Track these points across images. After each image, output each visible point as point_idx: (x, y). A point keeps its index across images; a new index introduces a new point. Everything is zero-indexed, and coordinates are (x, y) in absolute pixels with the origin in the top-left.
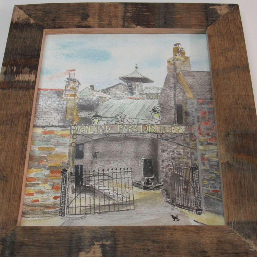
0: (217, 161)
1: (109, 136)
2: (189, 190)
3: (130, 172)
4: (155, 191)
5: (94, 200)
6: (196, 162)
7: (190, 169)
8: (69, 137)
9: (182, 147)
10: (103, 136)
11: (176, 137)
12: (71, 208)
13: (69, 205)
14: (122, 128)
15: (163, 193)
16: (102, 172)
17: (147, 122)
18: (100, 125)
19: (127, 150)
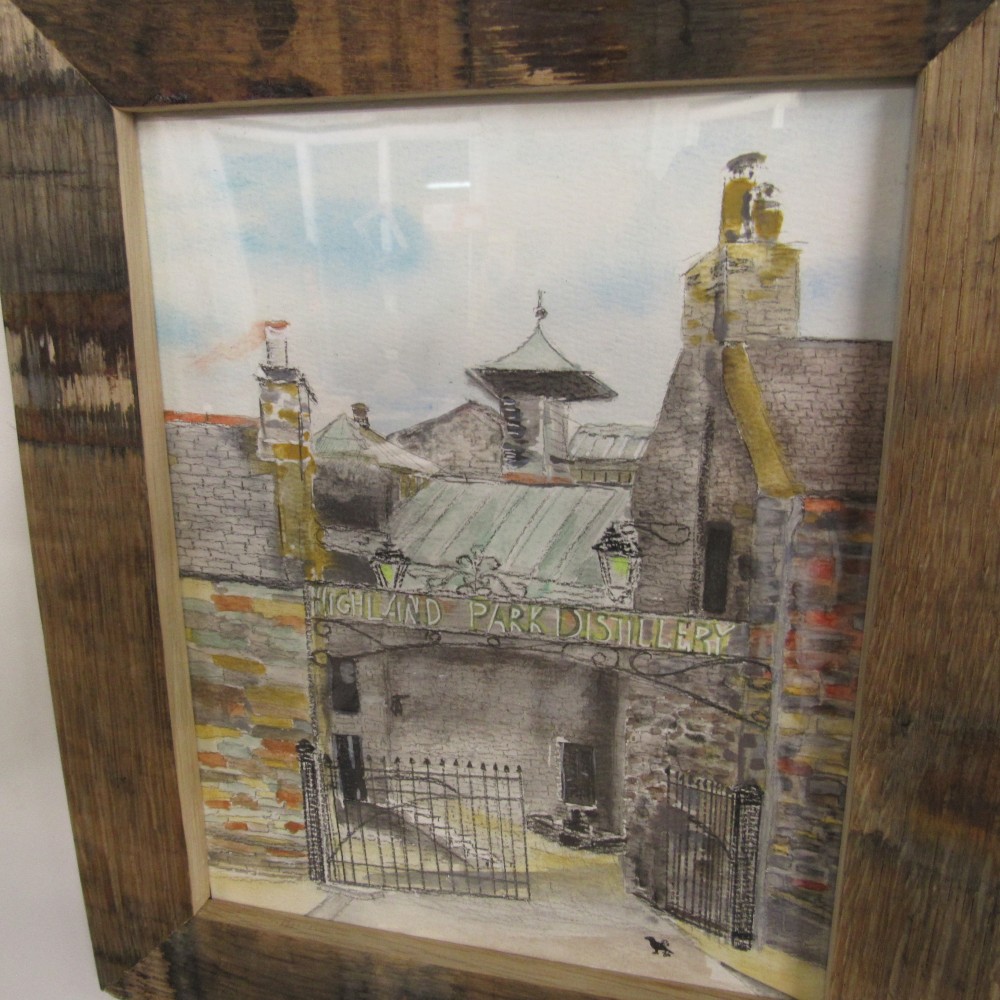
0: (839, 782)
1: (439, 639)
2: (716, 868)
3: (515, 779)
4: (598, 856)
5: (405, 852)
6: (758, 775)
7: (732, 798)
8: (304, 628)
9: (711, 710)
10: (417, 638)
11: (692, 668)
12: (340, 864)
13: (334, 854)
14: (485, 615)
15: (624, 865)
16: (424, 769)
17: (578, 598)
18: (404, 593)
19: (504, 699)
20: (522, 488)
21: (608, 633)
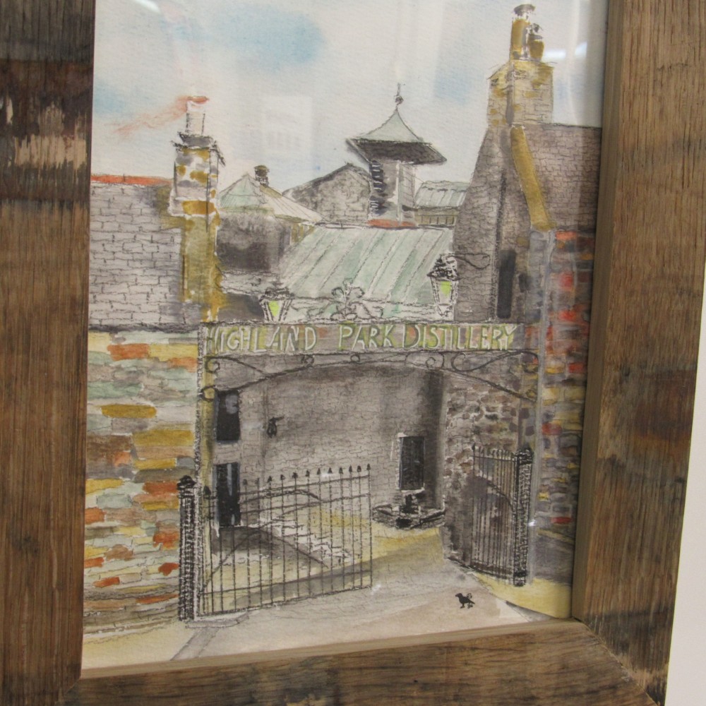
0: (577, 435)
1: (313, 362)
2: (503, 522)
3: (365, 477)
4: (424, 531)
5: (271, 567)
6: (530, 439)
7: (515, 461)
8: (195, 367)
9: (502, 393)
10: (294, 363)
11: (492, 361)
12: (210, 596)
13: (204, 586)
14: (351, 336)
15: (443, 534)
16: (292, 484)
17: (418, 315)
18: (286, 324)
19: (360, 408)
20: (381, 231)
21: (437, 341)
